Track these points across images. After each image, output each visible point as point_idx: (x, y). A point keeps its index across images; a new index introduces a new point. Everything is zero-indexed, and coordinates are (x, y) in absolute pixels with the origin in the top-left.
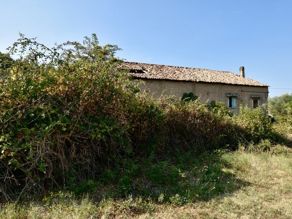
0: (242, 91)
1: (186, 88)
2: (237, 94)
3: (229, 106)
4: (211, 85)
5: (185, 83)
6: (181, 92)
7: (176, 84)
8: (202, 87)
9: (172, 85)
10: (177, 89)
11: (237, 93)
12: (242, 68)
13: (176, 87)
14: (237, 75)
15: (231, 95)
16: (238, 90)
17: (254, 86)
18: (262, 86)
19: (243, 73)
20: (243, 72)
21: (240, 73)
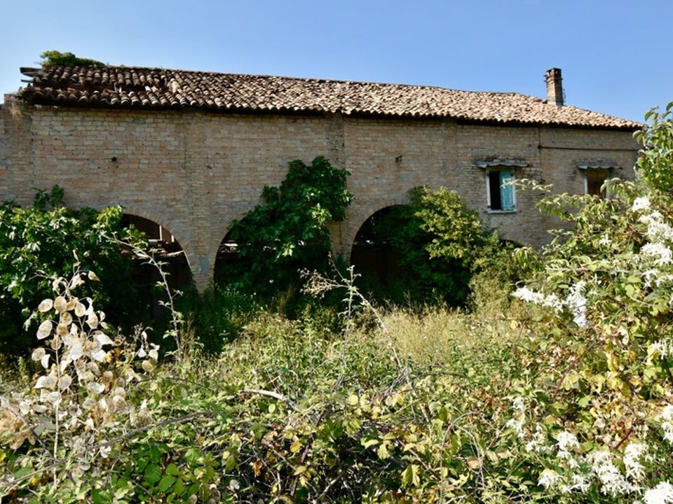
0: (540, 147)
1: (302, 141)
2: (521, 159)
3: (489, 204)
4: (412, 128)
5: (295, 121)
6: (279, 157)
7: (256, 124)
8: (374, 135)
9: (238, 132)
10: (260, 144)
11: (521, 154)
12: (552, 73)
13: (255, 136)
14: (539, 101)
15: (496, 163)
16: (527, 143)
17: (588, 128)
18: (620, 125)
19: (559, 90)
20: (556, 88)
21: (548, 91)
